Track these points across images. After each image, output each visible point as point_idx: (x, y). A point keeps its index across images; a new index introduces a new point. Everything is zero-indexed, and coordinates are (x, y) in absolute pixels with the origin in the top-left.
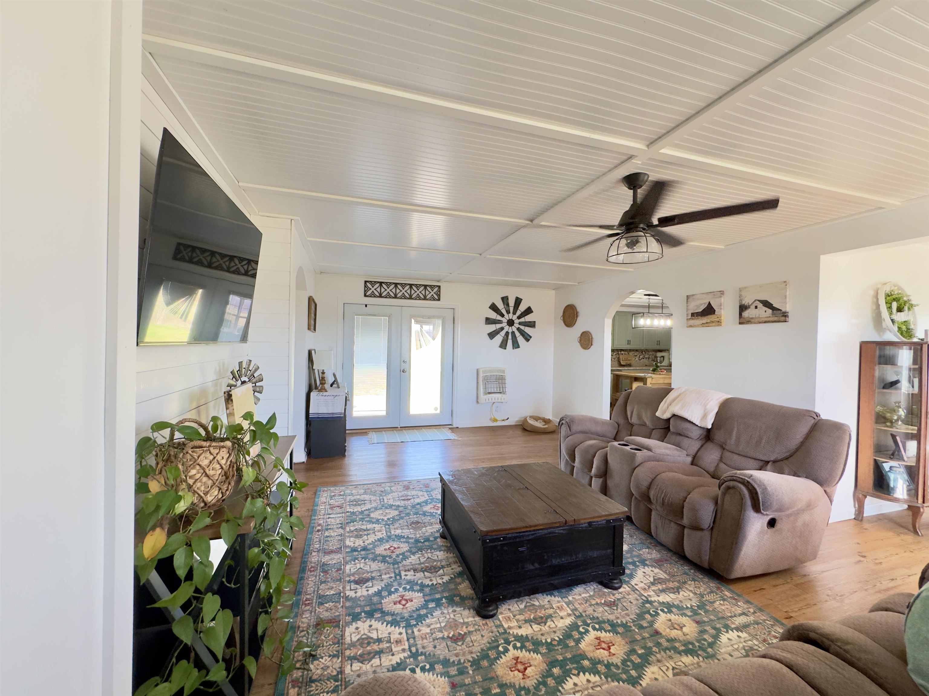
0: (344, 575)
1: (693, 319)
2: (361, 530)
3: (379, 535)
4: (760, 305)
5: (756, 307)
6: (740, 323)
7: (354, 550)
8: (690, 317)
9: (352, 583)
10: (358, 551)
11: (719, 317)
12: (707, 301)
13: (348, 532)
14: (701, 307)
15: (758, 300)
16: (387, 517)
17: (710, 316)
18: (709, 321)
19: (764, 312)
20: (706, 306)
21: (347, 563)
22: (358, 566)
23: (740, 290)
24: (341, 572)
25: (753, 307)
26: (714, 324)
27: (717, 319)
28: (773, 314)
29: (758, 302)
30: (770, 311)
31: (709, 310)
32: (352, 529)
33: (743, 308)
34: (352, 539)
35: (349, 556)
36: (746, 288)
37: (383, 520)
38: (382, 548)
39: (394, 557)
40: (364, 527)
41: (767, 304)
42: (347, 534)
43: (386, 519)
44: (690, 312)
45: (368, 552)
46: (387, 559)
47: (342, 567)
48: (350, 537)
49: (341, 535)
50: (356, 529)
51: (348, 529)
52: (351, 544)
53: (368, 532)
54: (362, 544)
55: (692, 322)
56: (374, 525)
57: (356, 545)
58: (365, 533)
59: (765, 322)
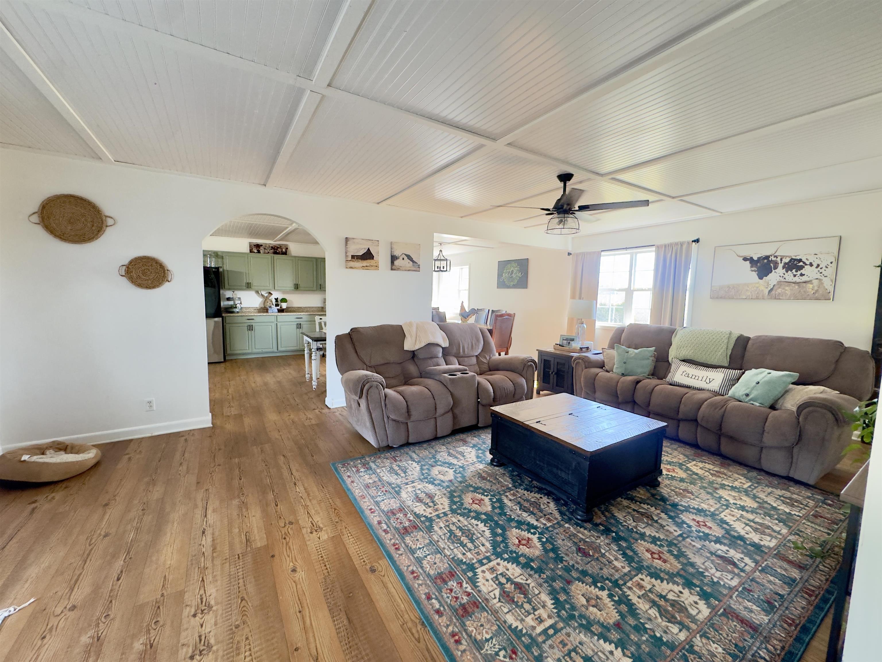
0: (744, 580)
1: (353, 261)
2: (662, 612)
3: (647, 582)
4: (406, 258)
5: (403, 259)
6: (392, 269)
7: (705, 596)
8: (350, 258)
9: (741, 567)
10: (702, 589)
11: (377, 262)
12: (367, 247)
13: (688, 629)
14: (361, 251)
15: (405, 254)
16: (600, 593)
17: (369, 261)
18: (368, 265)
19: (407, 263)
20: (365, 251)
21: (730, 588)
22: (718, 574)
23: (391, 243)
24: (746, 586)
25: (401, 258)
26: (373, 268)
27: (375, 264)
28: (413, 265)
29: (404, 255)
30: (411, 263)
31: (368, 255)
32: (675, 629)
33: (393, 258)
34: (693, 612)
35: (721, 592)
36: (396, 242)
37: (610, 596)
38: (667, 567)
39: (666, 548)
40: (653, 612)
41: (409, 257)
42: (693, 626)
43: (604, 594)
44: (350, 254)
45: (690, 577)
46: (675, 553)
47: (740, 589)
48: (694, 620)
49: (704, 635)
50: (669, 622)
51: (683, 636)
52: (702, 605)
53: (657, 599)
54: (686, 592)
55: (352, 264)
56: (634, 599)
57: (696, 598)
58: (662, 603)
59: (409, 270)
